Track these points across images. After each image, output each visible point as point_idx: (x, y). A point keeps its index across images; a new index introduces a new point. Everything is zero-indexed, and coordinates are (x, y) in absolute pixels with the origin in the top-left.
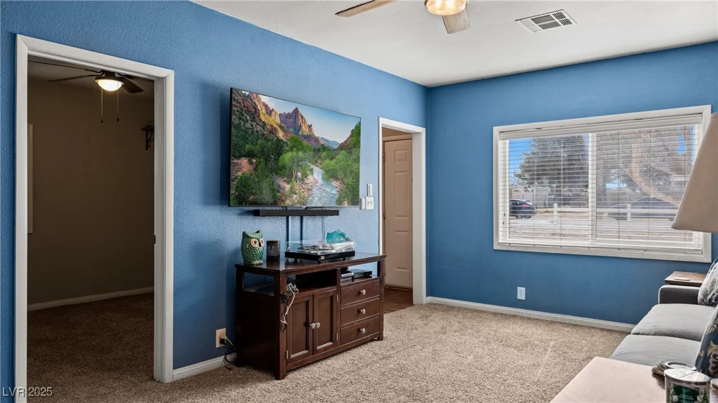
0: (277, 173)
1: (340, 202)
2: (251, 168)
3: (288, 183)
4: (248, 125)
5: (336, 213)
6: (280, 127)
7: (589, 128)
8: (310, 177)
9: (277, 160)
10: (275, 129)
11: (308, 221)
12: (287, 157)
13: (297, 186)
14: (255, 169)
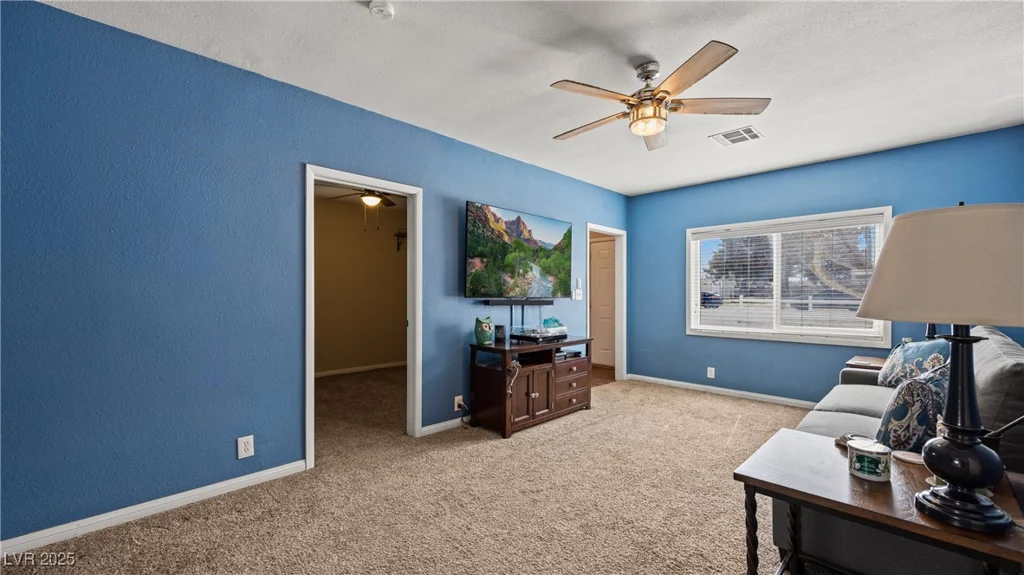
0: (503, 270)
1: (554, 294)
2: (483, 266)
3: (512, 278)
4: (480, 231)
5: (551, 303)
6: (506, 232)
7: (775, 228)
8: (530, 273)
9: (503, 259)
10: (502, 234)
11: (528, 309)
12: (510, 257)
13: (519, 281)
14: (486, 267)
